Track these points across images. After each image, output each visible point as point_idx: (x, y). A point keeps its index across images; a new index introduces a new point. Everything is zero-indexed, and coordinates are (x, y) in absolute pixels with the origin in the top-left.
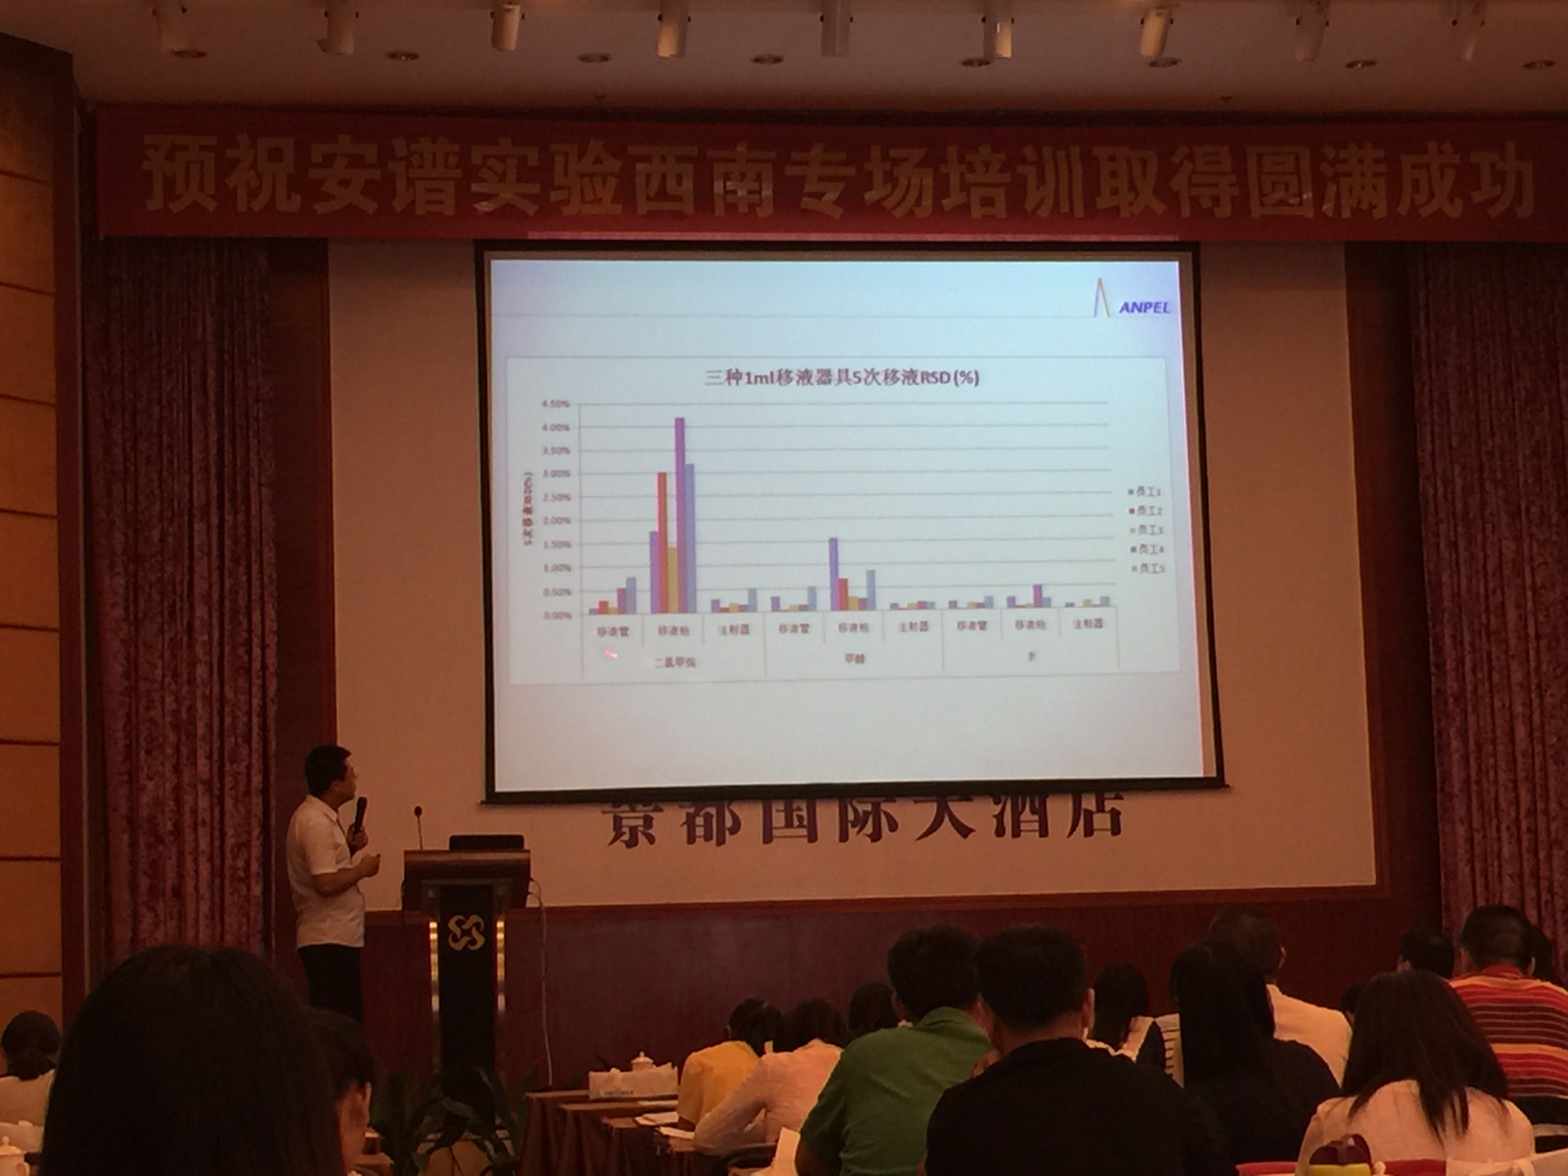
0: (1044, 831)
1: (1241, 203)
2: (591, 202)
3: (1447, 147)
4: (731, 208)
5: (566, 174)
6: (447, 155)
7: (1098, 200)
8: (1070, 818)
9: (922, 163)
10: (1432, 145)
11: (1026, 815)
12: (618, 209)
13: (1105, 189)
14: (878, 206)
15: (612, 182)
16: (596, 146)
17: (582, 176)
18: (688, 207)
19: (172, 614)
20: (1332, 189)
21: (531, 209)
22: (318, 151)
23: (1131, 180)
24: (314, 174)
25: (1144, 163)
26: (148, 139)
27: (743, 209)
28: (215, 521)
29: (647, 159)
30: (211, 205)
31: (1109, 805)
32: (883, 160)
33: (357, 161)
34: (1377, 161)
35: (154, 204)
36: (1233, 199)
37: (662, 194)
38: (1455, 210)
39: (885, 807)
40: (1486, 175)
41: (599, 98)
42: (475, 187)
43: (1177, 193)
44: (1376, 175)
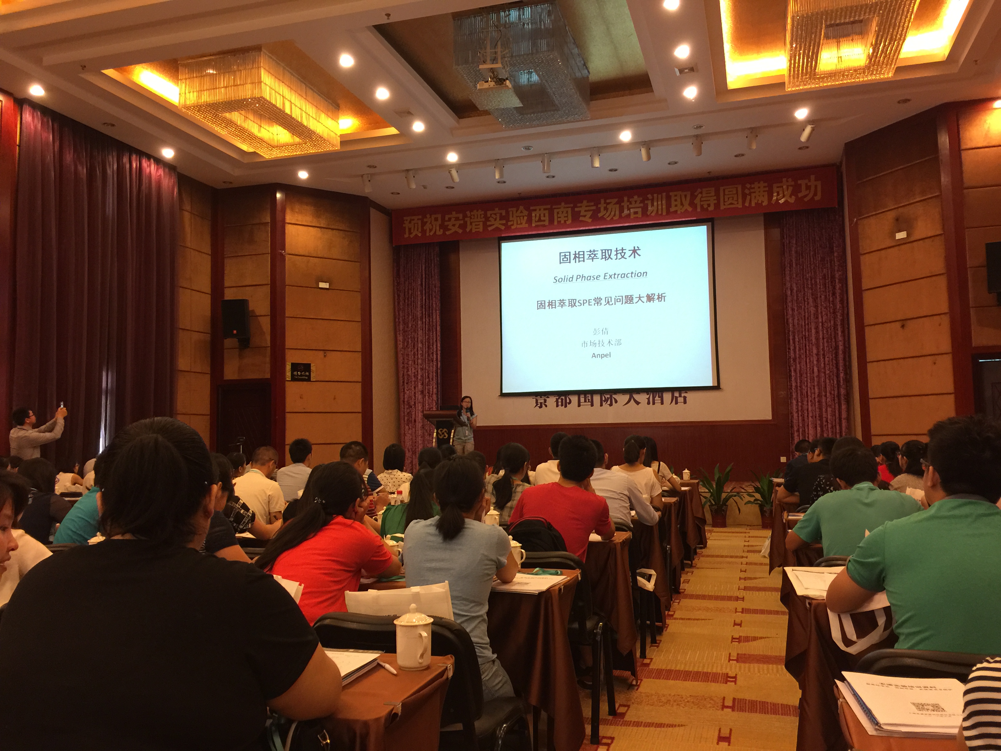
0: (662, 403)
1: (717, 205)
2: (519, 224)
3: (790, 180)
4: (559, 222)
5: (513, 217)
6: (481, 215)
7: (671, 209)
8: (671, 398)
9: (616, 203)
10: (784, 180)
11: (657, 398)
12: (527, 225)
13: (673, 205)
14: (602, 217)
15: (526, 218)
16: (521, 208)
17: (517, 217)
18: (547, 223)
19: (414, 346)
20: (748, 197)
21: (503, 228)
22: (447, 218)
23: (681, 201)
24: (446, 223)
25: (686, 196)
26: (405, 218)
27: (563, 222)
28: (424, 320)
29: (535, 210)
30: (420, 235)
31: (683, 395)
32: (605, 203)
33: (457, 219)
34: (764, 187)
35: (406, 236)
36: (715, 204)
37: (540, 220)
38: (792, 200)
39: (614, 396)
40: (803, 187)
41: (519, 194)
42: (488, 223)
43: (697, 204)
44: (764, 191)
